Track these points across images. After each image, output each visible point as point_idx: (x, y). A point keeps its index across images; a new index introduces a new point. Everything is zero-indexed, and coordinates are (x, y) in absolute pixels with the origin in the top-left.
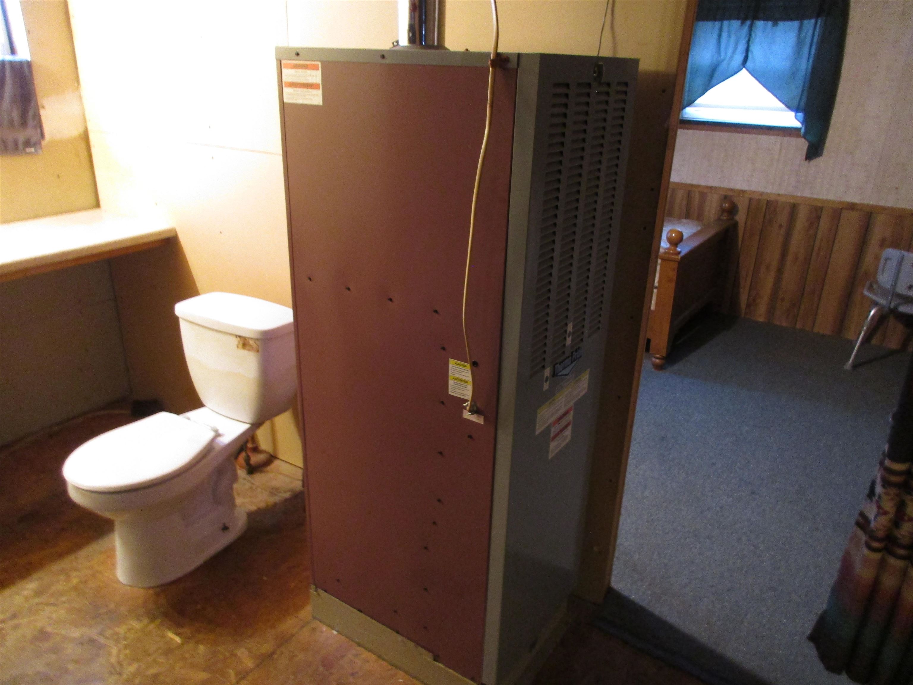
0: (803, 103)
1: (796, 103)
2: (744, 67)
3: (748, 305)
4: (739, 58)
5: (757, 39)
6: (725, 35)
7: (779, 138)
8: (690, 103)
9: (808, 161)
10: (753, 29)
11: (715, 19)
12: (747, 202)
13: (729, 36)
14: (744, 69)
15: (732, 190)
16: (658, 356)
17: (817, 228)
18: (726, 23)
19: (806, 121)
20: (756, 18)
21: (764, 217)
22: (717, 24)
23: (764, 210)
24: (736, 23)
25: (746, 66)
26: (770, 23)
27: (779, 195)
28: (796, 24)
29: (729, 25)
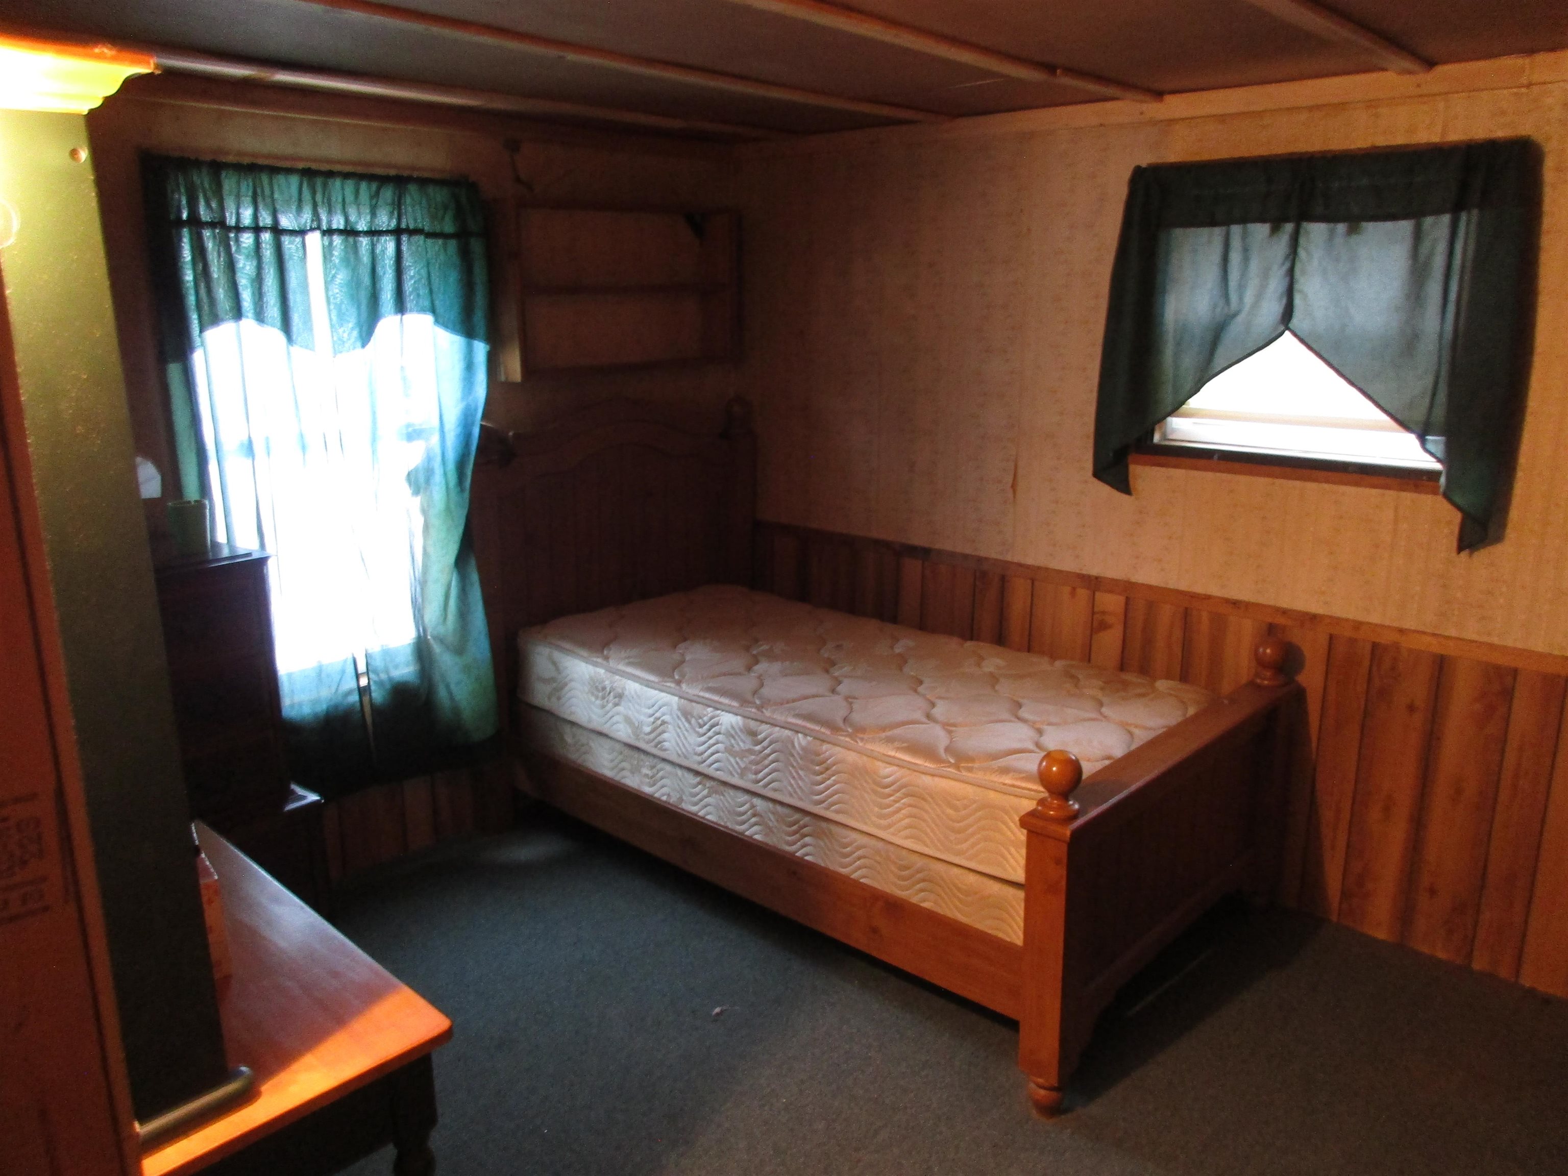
0: (1440, 413)
1: (1419, 414)
2: (1288, 328)
3: (1346, 895)
4: (1272, 308)
5: (1315, 262)
6: (1235, 257)
7: (1391, 494)
8: (1175, 408)
9: (1464, 554)
10: (1302, 241)
11: (1212, 223)
12: (1323, 640)
13: (1246, 259)
14: (1287, 333)
15: (1284, 612)
16: (1040, 1080)
17: (1507, 720)
18: (1236, 229)
19: (1450, 457)
20: (1304, 215)
21: (1369, 681)
22: (1217, 233)
23: (1366, 663)
24: (1261, 230)
25: (1291, 325)
26: (1341, 227)
27: (1401, 631)
28: (1405, 227)
29: (1245, 236)
